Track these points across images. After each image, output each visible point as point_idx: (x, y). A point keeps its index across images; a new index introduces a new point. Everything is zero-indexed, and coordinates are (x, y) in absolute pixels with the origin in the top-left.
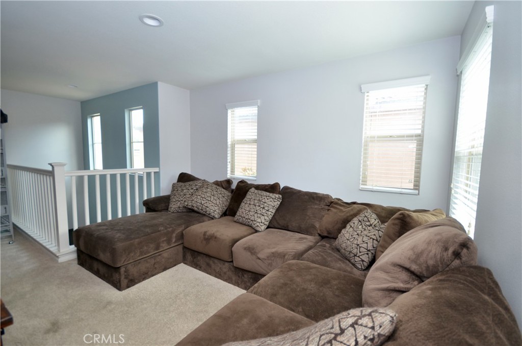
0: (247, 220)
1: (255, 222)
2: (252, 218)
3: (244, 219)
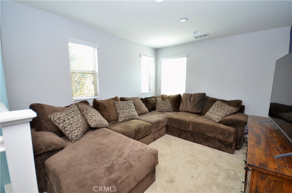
0: (131, 117)
1: (136, 116)
2: (133, 115)
3: (129, 117)
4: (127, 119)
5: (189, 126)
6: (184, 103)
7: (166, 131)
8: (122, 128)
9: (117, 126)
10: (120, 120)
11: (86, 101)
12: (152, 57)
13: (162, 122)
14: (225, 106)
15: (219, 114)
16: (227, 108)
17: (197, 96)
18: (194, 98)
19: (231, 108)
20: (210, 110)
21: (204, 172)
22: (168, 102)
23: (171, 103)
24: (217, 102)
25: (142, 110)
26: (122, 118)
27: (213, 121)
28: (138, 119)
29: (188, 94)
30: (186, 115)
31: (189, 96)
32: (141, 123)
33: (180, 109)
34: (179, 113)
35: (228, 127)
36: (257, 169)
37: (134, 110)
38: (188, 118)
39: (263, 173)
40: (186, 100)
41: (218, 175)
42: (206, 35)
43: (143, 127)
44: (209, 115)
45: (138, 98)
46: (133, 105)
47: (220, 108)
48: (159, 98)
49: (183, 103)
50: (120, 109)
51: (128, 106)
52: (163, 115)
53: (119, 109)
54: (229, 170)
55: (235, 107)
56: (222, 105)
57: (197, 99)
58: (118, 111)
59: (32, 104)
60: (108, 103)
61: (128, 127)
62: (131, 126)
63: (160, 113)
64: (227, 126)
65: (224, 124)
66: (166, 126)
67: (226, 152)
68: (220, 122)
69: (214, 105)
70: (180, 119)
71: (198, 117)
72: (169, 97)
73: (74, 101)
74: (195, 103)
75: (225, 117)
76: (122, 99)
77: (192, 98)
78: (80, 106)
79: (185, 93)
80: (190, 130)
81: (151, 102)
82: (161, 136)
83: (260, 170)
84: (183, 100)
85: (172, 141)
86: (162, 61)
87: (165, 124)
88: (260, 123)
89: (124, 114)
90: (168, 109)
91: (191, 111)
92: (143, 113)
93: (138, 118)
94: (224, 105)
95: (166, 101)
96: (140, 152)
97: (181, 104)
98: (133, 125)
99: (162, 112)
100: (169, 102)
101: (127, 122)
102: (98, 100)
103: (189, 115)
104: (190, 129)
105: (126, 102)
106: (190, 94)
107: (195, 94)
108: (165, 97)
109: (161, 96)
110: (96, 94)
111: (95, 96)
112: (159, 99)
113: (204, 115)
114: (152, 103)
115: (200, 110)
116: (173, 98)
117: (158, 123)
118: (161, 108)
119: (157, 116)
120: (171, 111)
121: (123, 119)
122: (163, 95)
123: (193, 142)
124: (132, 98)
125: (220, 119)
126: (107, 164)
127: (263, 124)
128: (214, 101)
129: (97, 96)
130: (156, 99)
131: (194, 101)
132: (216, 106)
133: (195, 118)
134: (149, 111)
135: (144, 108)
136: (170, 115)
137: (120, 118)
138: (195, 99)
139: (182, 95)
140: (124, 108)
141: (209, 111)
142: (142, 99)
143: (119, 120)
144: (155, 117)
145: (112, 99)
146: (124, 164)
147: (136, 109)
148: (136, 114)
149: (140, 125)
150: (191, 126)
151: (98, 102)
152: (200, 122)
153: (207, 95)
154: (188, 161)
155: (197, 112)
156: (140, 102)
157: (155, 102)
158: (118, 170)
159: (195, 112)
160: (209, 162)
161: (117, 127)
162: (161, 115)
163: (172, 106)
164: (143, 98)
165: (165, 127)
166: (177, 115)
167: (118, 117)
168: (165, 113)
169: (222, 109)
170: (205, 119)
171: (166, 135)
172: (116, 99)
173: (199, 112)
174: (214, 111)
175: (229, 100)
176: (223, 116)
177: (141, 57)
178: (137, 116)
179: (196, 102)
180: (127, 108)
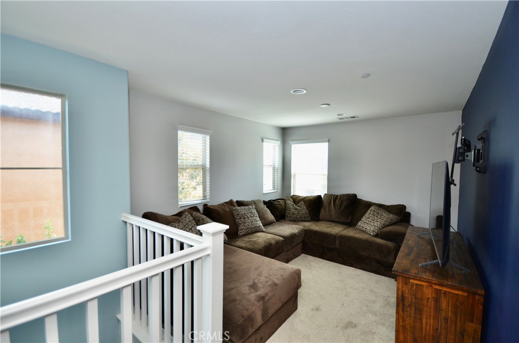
0: (255, 229)
1: (260, 227)
2: (257, 226)
4: (250, 232)
5: (335, 240)
6: (327, 209)
7: (303, 249)
8: (248, 244)
9: (238, 242)
10: (241, 233)
11: (195, 207)
12: (278, 140)
13: (298, 236)
14: (384, 214)
15: (375, 224)
16: (386, 215)
17: (345, 198)
18: (340, 201)
19: (391, 216)
20: (364, 219)
21: (357, 299)
22: (302, 207)
23: (307, 209)
24: (372, 208)
25: (268, 218)
26: (244, 230)
27: (368, 233)
28: (264, 232)
29: (332, 195)
30: (329, 226)
31: (333, 198)
32: (270, 237)
33: (321, 216)
34: (320, 222)
35: (387, 242)
36: (400, 274)
37: (258, 219)
38: (334, 231)
39: (406, 277)
40: (330, 203)
41: (374, 302)
42: (354, 117)
43: (273, 242)
44: (362, 225)
45: (259, 201)
46: (256, 212)
47: (377, 217)
48: (289, 200)
49: (325, 208)
50: (240, 218)
51: (250, 214)
52: (297, 226)
53: (238, 217)
54: (388, 297)
55: (395, 214)
56: (379, 212)
57: (345, 203)
58: (237, 220)
59: (145, 213)
60: (223, 209)
61: (255, 242)
62: (258, 241)
63: (292, 223)
64: (385, 240)
65: (382, 238)
66: (303, 242)
67: (385, 276)
68: (377, 236)
69: (369, 212)
70: (322, 231)
71: (347, 229)
72: (304, 200)
73: (181, 207)
74: (342, 209)
75: (383, 228)
76: (240, 203)
77: (337, 201)
78: (194, 215)
79: (326, 193)
80: (336, 248)
81: (278, 207)
82: (296, 256)
83: (404, 275)
84: (324, 204)
85: (312, 263)
86: (293, 146)
87: (300, 239)
88: (418, 236)
89: (245, 224)
90: (303, 216)
91: (336, 220)
92: (269, 222)
93: (264, 230)
94: (381, 211)
95: (299, 204)
96: (281, 270)
97: (322, 210)
98: (260, 240)
99: (295, 221)
100: (305, 207)
101: (250, 236)
102: (209, 204)
103: (335, 226)
104: (337, 246)
105: (247, 207)
106: (335, 195)
107: (341, 195)
108: (298, 198)
109: (292, 197)
110: (204, 197)
111: (203, 199)
112: (290, 202)
113: (355, 226)
114: (280, 208)
115: (350, 218)
116: (310, 200)
117: (293, 237)
118: (294, 216)
119: (289, 227)
120: (307, 220)
121: (245, 232)
122: (293, 196)
123: (341, 264)
124: (253, 201)
125: (377, 231)
126: (248, 282)
127: (422, 236)
128: (369, 205)
129: (206, 199)
130: (285, 202)
131: (341, 206)
132: (372, 213)
133: (343, 230)
134: (277, 220)
135: (271, 217)
136: (308, 226)
137: (240, 231)
138: (342, 203)
139: (322, 196)
140: (246, 217)
141: (362, 220)
142: (265, 203)
143: (239, 233)
144: (287, 229)
145: (226, 203)
146: (267, 282)
147: (259, 217)
148: (261, 225)
149: (270, 239)
150: (337, 241)
151: (211, 209)
152: (351, 235)
153: (359, 197)
154: (336, 287)
155: (346, 221)
156: (264, 207)
157: (284, 207)
158: (263, 287)
159: (343, 221)
160: (364, 288)
161: (240, 243)
162: (294, 226)
163: (309, 213)
164: (267, 200)
165: (301, 243)
166: (318, 226)
167: (238, 228)
168: (299, 223)
169: (379, 217)
170: (356, 232)
171: (303, 255)
172: (231, 203)
173: (349, 221)
174: (369, 220)
175: (390, 205)
176: (381, 227)
177: (263, 141)
178: (263, 227)
179: (343, 207)
180: (249, 216)
